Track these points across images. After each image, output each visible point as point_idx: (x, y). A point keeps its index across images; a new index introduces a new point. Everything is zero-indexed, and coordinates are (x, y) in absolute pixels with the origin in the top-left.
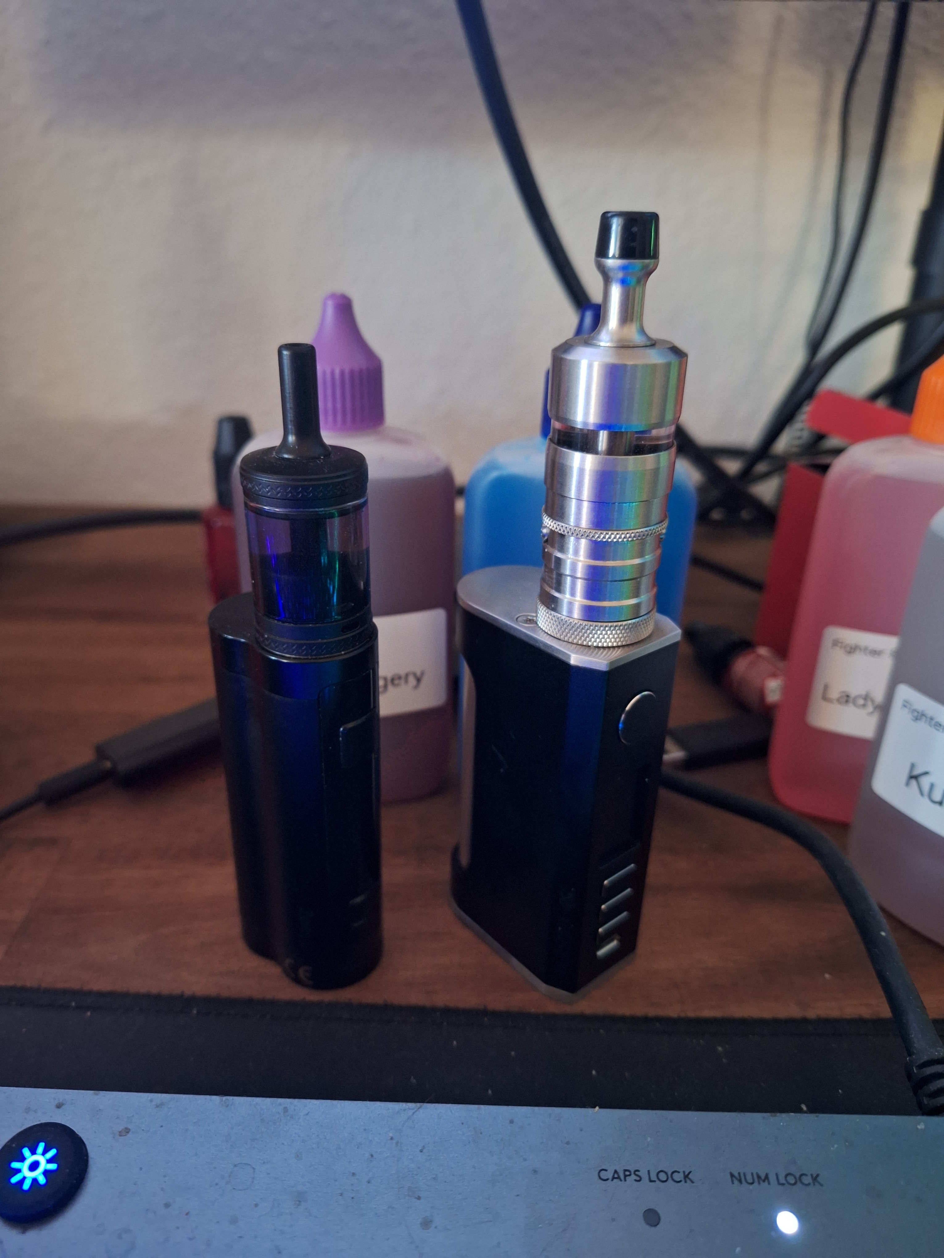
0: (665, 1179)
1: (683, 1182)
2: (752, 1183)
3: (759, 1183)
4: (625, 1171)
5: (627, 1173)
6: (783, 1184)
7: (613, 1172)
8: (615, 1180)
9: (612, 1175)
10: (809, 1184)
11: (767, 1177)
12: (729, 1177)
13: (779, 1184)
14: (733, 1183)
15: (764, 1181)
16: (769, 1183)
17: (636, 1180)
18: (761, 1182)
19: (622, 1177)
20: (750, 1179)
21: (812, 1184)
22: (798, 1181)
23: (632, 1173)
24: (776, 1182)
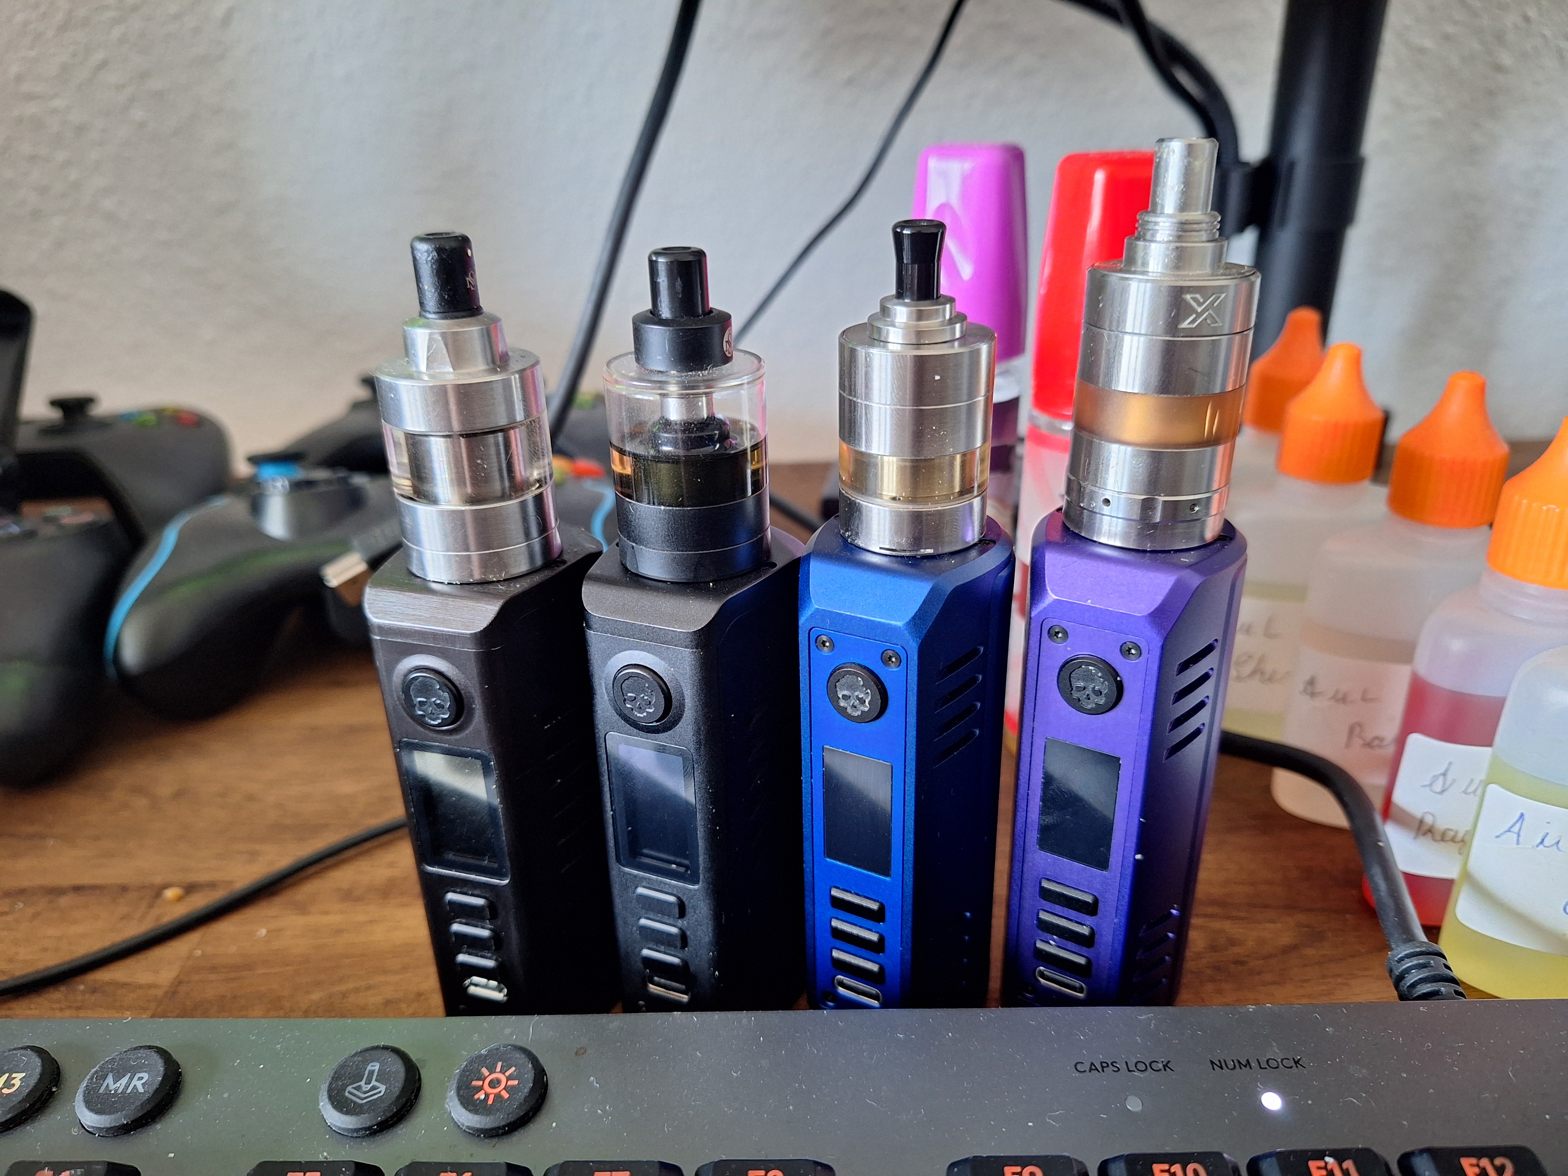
0: (1144, 1069)
1: (1163, 1069)
2: (1234, 1068)
4: (1101, 1063)
5: (1104, 1066)
6: (1266, 1068)
7: (1089, 1064)
8: (1092, 1071)
9: (1089, 1067)
10: (1292, 1067)
11: (1248, 1061)
12: (1210, 1065)
13: (1261, 1068)
14: (1214, 1069)
15: (1245, 1066)
16: (1251, 1069)
17: (1114, 1071)
18: (1242, 1066)
19: (1100, 1070)
20: (1231, 1065)
21: (1295, 1067)
22: (1281, 1066)
24: (1258, 1067)
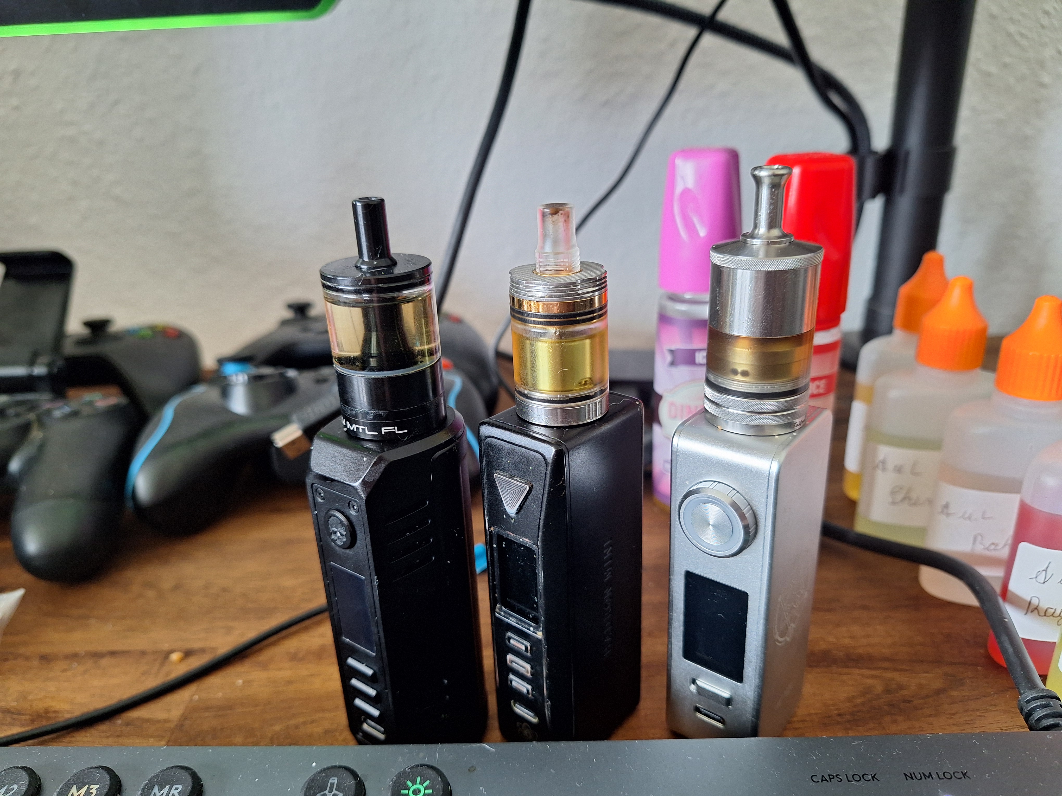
0: (859, 780)
1: (872, 779)
2: (921, 779)
3: (926, 779)
4: (829, 775)
5: (831, 777)
7: (821, 777)
8: (823, 782)
9: (821, 779)
10: (961, 778)
11: (930, 773)
12: (904, 776)
13: (940, 779)
14: (907, 779)
15: (929, 777)
16: (933, 779)
17: (838, 781)
18: (926, 777)
19: (828, 779)
20: (919, 777)
21: (963, 778)
22: (953, 776)
23: (835, 776)
24: (938, 778)
